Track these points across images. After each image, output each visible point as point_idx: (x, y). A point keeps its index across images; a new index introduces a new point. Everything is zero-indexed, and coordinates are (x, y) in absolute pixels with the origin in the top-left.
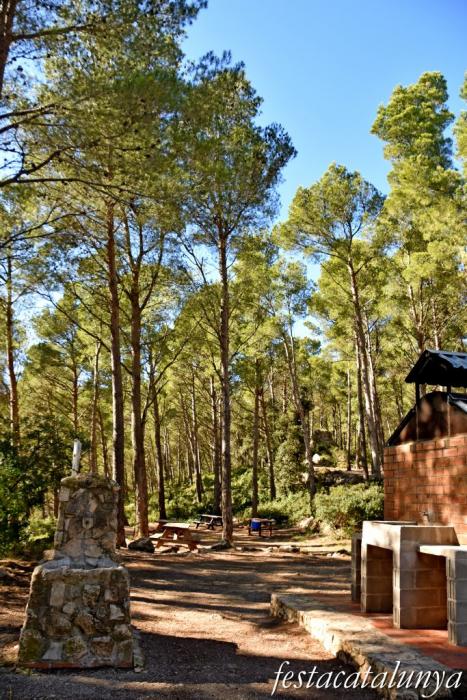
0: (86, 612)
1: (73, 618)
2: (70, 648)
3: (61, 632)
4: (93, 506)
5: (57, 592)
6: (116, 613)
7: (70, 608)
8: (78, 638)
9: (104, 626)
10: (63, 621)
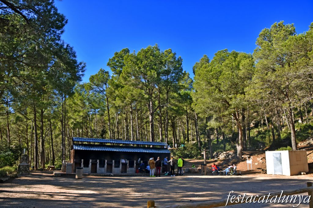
0: (24, 169)
1: (23, 170)
2: (22, 173)
3: (21, 171)
4: (25, 158)
5: (21, 167)
6: (27, 169)
7: (22, 168)
8: (23, 171)
9: (26, 170)
10: (22, 170)
